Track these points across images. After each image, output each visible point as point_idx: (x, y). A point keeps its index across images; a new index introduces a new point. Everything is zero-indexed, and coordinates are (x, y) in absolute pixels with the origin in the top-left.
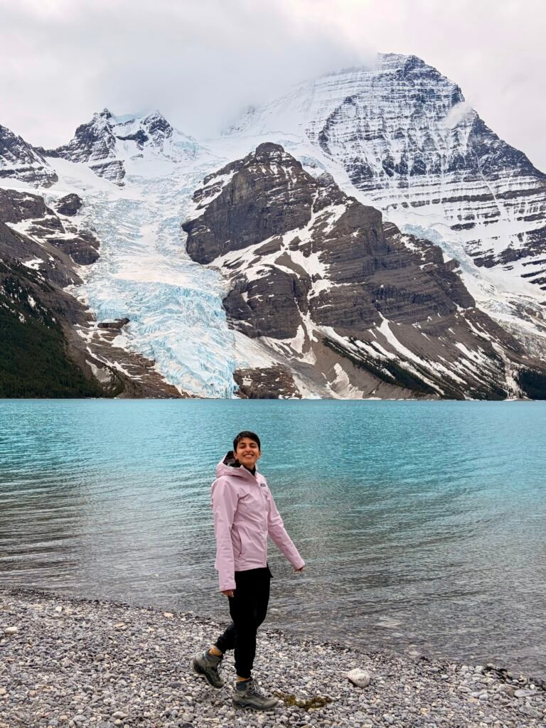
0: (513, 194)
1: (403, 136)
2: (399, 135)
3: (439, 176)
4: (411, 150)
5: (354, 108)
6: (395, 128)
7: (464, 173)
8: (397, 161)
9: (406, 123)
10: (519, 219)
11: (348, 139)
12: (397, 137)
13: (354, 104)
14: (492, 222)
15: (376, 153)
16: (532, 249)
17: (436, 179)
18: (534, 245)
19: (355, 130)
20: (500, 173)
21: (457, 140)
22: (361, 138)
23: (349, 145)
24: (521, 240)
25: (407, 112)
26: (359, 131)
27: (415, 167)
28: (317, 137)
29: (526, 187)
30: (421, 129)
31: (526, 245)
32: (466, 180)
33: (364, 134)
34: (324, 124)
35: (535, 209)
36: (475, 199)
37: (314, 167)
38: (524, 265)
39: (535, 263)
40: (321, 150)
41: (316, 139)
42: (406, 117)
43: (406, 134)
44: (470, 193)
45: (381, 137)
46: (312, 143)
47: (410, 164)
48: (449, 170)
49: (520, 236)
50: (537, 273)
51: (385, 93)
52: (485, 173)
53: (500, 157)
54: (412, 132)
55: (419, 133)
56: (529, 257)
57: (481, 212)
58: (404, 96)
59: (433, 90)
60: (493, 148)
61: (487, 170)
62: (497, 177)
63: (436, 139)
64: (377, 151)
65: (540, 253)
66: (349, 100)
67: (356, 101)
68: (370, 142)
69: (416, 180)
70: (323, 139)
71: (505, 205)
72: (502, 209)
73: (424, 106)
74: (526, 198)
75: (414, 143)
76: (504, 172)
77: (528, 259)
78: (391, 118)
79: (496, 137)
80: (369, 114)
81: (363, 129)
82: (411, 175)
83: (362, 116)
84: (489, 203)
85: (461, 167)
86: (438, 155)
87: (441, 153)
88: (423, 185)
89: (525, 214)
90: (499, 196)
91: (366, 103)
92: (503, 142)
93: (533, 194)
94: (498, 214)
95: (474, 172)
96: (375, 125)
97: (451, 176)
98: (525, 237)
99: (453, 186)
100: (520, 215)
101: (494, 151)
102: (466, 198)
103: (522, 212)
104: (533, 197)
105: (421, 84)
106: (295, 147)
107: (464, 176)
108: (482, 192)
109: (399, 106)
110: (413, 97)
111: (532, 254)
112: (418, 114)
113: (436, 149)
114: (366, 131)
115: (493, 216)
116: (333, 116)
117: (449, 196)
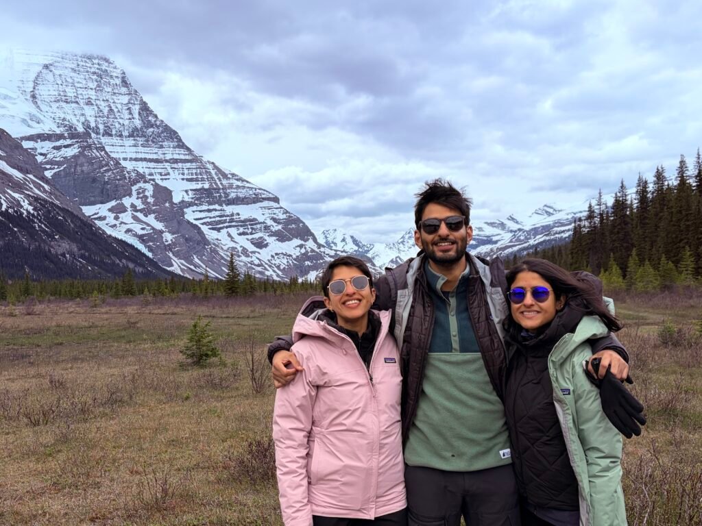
0: (176, 161)
1: (92, 104)
2: (89, 103)
3: (122, 140)
4: (100, 116)
5: (51, 74)
6: (85, 97)
7: (141, 141)
8: (93, 125)
9: (92, 94)
10: (183, 179)
11: (53, 100)
12: (87, 104)
13: (51, 71)
14: (166, 179)
15: (75, 115)
16: (196, 202)
17: (121, 141)
18: (197, 199)
19: (56, 93)
20: (164, 144)
21: (130, 113)
22: (62, 101)
23: (55, 105)
24: (188, 195)
25: (92, 85)
26: (59, 95)
27: (105, 130)
28: (29, 96)
29: (183, 157)
30: (103, 100)
31: (192, 198)
32: (143, 146)
33: (64, 98)
34: (31, 85)
35: (192, 174)
36: (151, 160)
37: (39, 123)
38: (194, 212)
39: (201, 211)
40: (34, 106)
41: (28, 97)
42: (92, 89)
43: (94, 103)
44: (148, 156)
45: (77, 102)
46: (26, 99)
47: (101, 127)
48: (129, 136)
49: (186, 191)
50: (204, 218)
51: (73, 66)
52: (153, 142)
53: (162, 132)
54: (98, 102)
55: (102, 103)
56: (195, 207)
57: (156, 171)
58: (87, 72)
59: (107, 70)
60: (156, 125)
61: (155, 140)
62: (162, 147)
63: (116, 110)
64: (76, 113)
65: (202, 205)
66: (46, 67)
67: (52, 68)
68: (68, 105)
69: (107, 141)
70: (34, 97)
71: (172, 168)
72: (170, 171)
73: (102, 82)
74: (184, 165)
75: (101, 111)
76: (166, 143)
77: (195, 208)
78: (80, 88)
79: (156, 116)
80: (64, 81)
81: (62, 94)
82: (103, 136)
83: (60, 82)
84: (160, 165)
85: (138, 136)
86: (119, 123)
87: (121, 121)
88: (113, 145)
89: (185, 177)
90: (167, 161)
91: (61, 72)
92: (162, 121)
93: (188, 162)
94: (168, 174)
95: (147, 141)
96: (71, 93)
97: (131, 141)
98: (190, 193)
99: (134, 149)
100: (183, 177)
101: (158, 127)
102: (145, 160)
103: (183, 174)
104: (188, 165)
105: (99, 64)
106: (14, 101)
107: (142, 143)
108: (155, 157)
109: (85, 79)
110: (94, 73)
111: (196, 205)
112: (99, 89)
113: (116, 118)
114: (65, 96)
115: (165, 175)
116: (36, 78)
117: (134, 156)
